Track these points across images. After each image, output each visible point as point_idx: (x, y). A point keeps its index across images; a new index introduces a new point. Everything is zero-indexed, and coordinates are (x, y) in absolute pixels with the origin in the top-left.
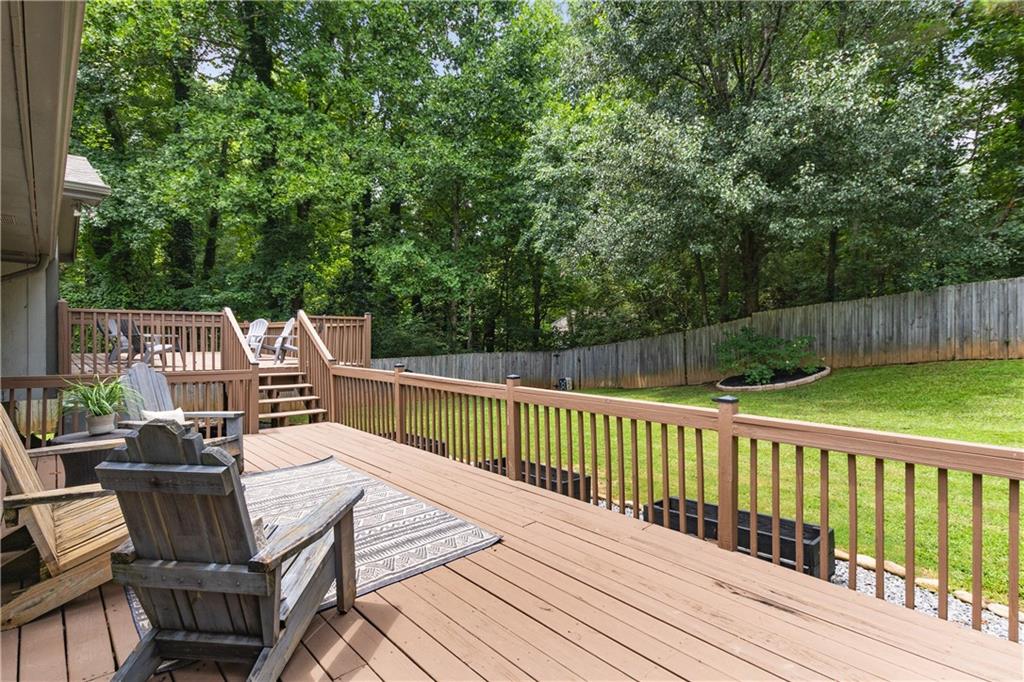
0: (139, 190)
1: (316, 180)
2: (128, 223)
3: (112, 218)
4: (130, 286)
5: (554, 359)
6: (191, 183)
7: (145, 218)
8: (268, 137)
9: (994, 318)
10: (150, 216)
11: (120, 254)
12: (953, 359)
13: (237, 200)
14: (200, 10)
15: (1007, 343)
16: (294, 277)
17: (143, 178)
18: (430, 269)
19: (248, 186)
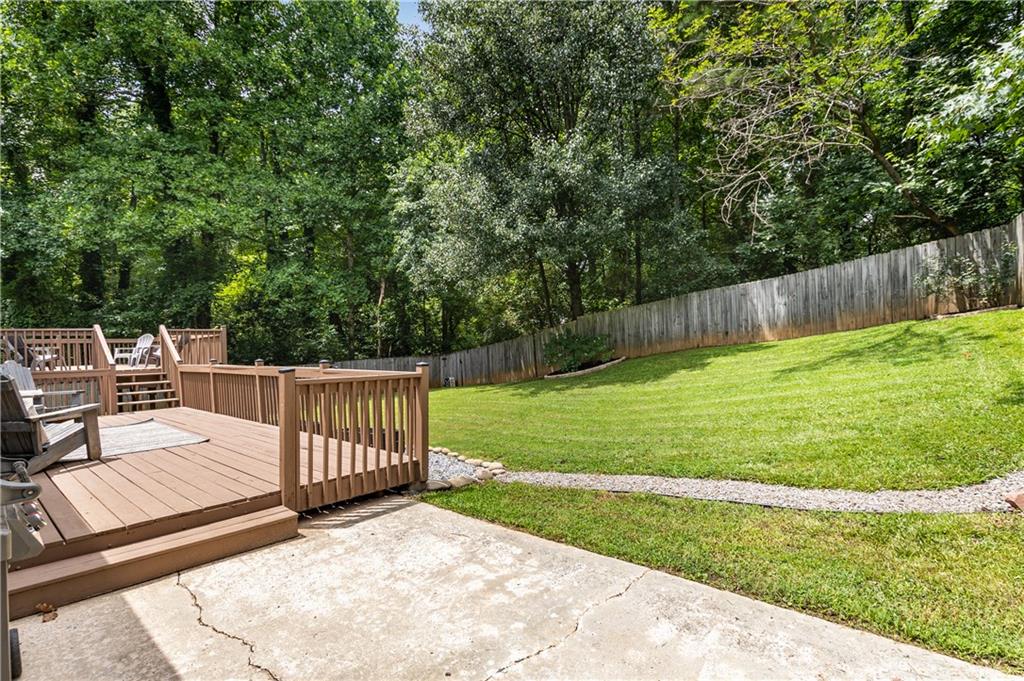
0: (40, 223)
1: (203, 213)
2: (31, 253)
3: (14, 249)
4: (37, 309)
5: (442, 362)
6: (87, 218)
7: (47, 247)
8: (161, 175)
9: (719, 316)
10: (52, 246)
11: (24, 281)
12: (698, 346)
13: (131, 231)
14: (91, 68)
15: (727, 333)
16: (191, 296)
17: (44, 212)
18: (317, 287)
19: (139, 219)
